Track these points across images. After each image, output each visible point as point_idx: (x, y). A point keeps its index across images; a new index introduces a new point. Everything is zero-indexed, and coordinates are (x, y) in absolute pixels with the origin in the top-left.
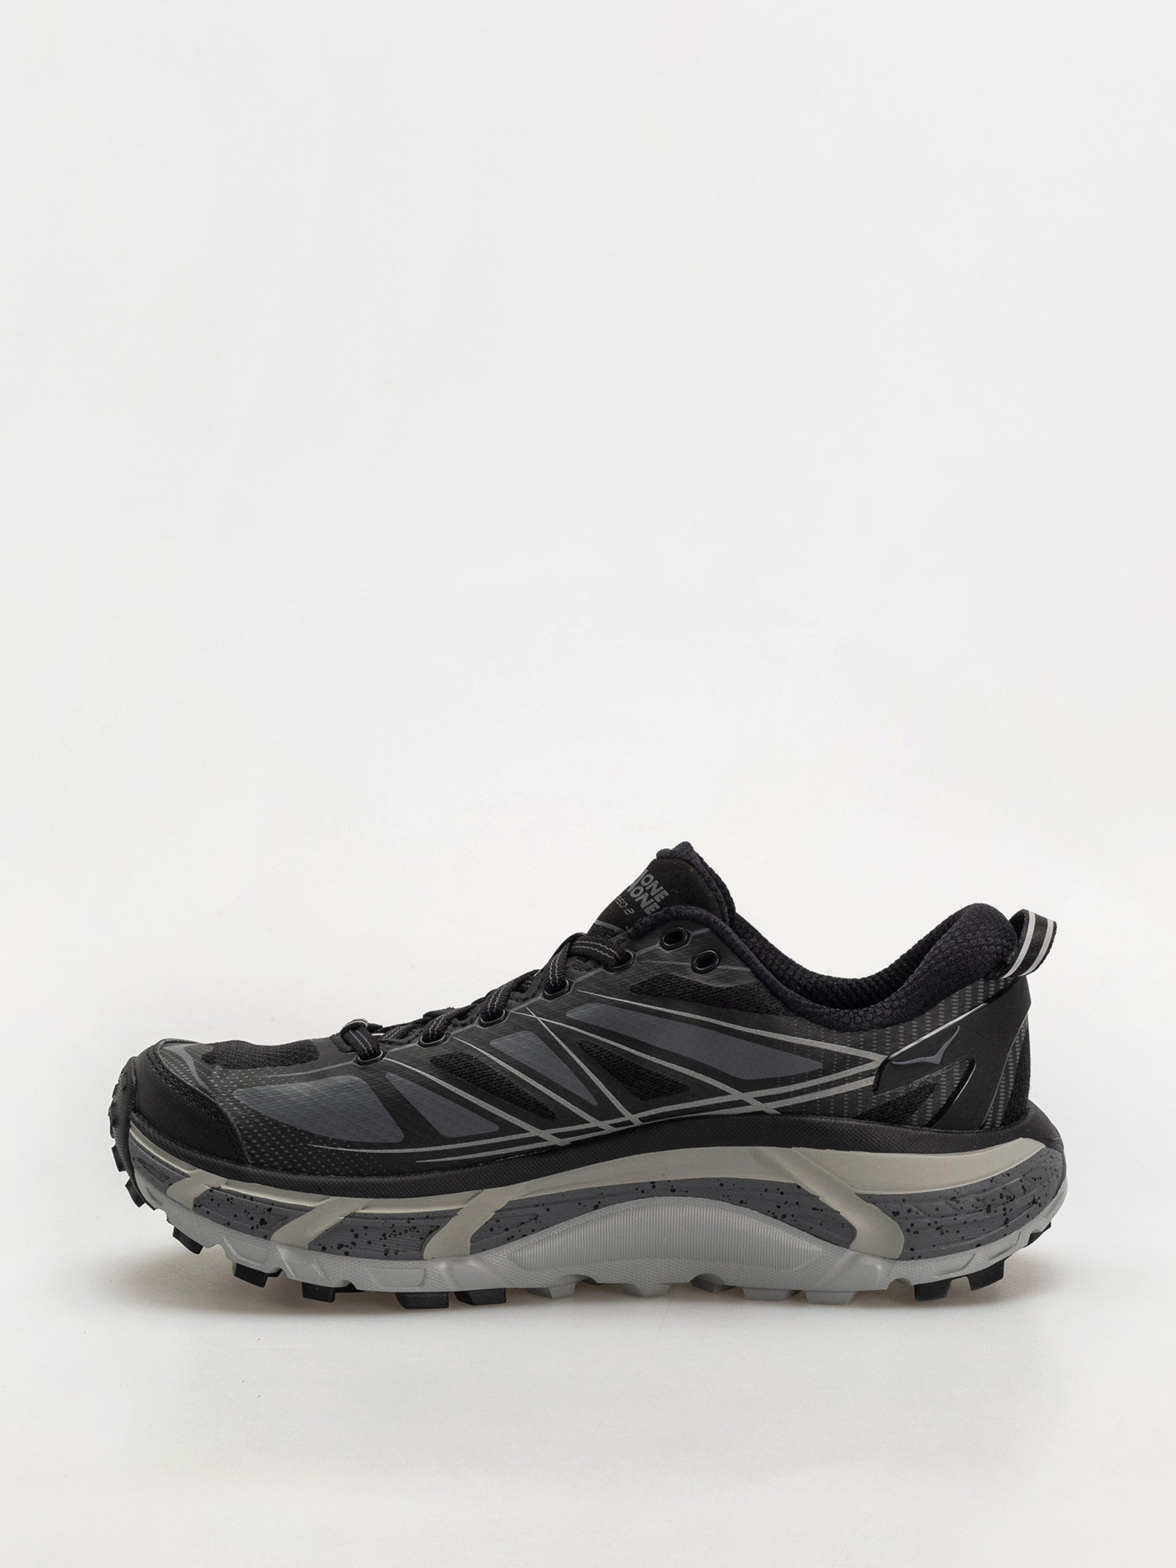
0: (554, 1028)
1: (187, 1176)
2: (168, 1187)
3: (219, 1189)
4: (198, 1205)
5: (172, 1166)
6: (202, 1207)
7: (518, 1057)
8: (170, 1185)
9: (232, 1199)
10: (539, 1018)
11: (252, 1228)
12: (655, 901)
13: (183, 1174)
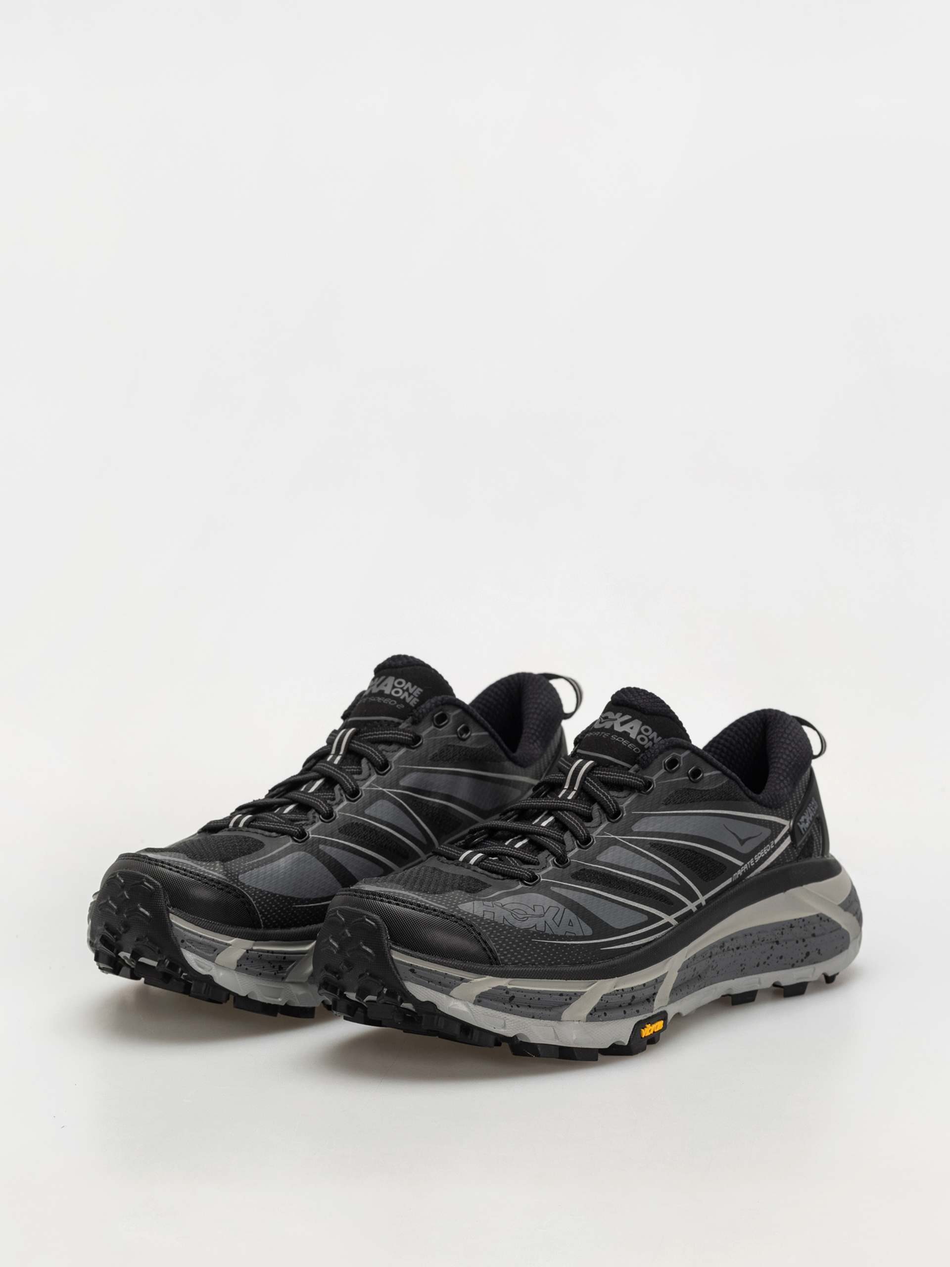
0: (396, 794)
1: (230, 945)
2: (217, 956)
3: (252, 950)
4: (239, 965)
5: (216, 940)
6: (242, 966)
7: (385, 819)
8: (218, 955)
9: (261, 955)
10: (384, 790)
11: (275, 974)
12: (415, 697)
13: (226, 944)
